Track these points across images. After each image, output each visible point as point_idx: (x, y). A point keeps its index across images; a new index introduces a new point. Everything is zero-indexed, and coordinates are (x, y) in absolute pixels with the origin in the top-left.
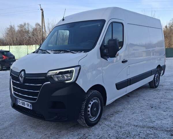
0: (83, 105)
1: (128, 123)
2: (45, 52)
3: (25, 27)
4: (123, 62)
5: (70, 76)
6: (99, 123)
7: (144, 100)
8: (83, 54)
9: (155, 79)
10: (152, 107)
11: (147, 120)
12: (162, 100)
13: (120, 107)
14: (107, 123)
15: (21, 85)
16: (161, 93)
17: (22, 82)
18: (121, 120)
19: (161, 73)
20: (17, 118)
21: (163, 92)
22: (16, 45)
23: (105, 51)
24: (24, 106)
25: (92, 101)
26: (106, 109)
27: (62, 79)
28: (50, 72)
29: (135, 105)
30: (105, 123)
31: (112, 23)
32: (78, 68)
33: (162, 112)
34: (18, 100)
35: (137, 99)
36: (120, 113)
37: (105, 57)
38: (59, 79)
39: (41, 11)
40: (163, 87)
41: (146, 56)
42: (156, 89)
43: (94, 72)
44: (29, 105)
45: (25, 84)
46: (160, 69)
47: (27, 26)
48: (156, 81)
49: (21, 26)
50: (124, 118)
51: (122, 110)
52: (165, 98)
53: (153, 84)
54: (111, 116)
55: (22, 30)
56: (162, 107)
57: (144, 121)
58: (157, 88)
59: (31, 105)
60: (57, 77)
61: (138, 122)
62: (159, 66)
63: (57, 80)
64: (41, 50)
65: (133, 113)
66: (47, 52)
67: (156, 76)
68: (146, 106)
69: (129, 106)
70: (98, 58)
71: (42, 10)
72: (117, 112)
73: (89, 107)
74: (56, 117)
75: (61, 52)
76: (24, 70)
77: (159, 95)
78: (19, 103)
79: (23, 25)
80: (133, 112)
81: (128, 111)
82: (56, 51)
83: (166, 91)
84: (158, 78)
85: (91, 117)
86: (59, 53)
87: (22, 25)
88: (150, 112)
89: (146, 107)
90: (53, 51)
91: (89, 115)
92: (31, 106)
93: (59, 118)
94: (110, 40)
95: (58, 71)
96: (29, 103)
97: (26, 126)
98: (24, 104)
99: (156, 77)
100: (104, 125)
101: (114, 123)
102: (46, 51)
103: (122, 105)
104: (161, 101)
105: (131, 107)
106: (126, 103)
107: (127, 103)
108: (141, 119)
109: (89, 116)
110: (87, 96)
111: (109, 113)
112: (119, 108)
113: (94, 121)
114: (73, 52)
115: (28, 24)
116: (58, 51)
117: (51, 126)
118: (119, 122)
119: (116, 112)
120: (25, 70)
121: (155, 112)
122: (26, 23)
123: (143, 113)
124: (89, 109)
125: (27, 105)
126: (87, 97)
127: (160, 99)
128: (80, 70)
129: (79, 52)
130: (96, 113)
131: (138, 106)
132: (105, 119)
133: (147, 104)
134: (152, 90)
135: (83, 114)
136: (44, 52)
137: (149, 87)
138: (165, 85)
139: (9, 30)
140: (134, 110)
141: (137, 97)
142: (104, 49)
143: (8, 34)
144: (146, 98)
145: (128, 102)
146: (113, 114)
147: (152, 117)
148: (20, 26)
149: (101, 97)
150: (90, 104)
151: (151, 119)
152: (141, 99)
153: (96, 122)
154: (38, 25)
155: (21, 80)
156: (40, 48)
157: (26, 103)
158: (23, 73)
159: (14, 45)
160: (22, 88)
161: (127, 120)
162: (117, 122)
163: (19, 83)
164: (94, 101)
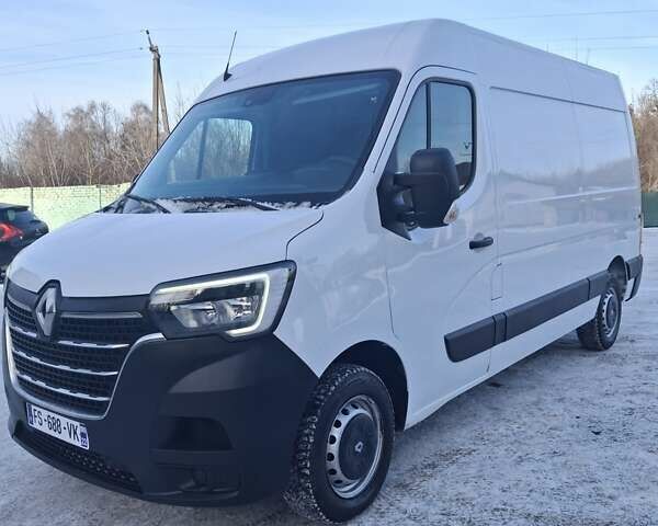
0: (307, 431)
1: (500, 506)
2: (151, 205)
3: (93, 117)
4: (473, 245)
5: (248, 308)
6: (376, 504)
7: (561, 400)
8: (305, 212)
9: (604, 315)
10: (597, 433)
11: (580, 490)
12: (637, 400)
13: (464, 432)
14: (409, 503)
15: (44, 344)
16: (629, 369)
17: (47, 332)
18: (468, 491)
19: (624, 291)
20: (32, 483)
21: (637, 367)
22: (57, 185)
23: (400, 200)
24: (56, 435)
25: (346, 412)
26: (407, 443)
27: (215, 321)
28: (162, 291)
29: (524, 424)
30: (403, 506)
31: (427, 83)
32: (285, 272)
33: (642, 454)
34: (33, 407)
35: (534, 399)
36: (463, 459)
37: (400, 224)
38: (205, 321)
39: (152, 55)
40: (635, 344)
41: (558, 224)
42: (608, 352)
43: (354, 289)
44: (75, 433)
45: (61, 342)
46: (623, 272)
47: (100, 114)
48: (605, 322)
49: (78, 115)
50: (483, 484)
51: (473, 447)
52: (648, 393)
53: (594, 336)
54: (429, 471)
55: (80, 130)
56: (637, 431)
57: (568, 494)
58: (612, 351)
59: (84, 430)
60: (194, 311)
61: (544, 499)
62: (618, 261)
63: (193, 324)
64: (136, 198)
65: (521, 460)
66: (158, 205)
67: (606, 301)
68: (573, 426)
69: (502, 430)
70: (370, 230)
71: (153, 50)
72: (450, 456)
73: (333, 440)
74: (191, 483)
75: (215, 206)
76: (54, 284)
77: (621, 380)
78: (37, 419)
79: (85, 110)
80: (519, 454)
81: (496, 450)
82: (195, 201)
83: (646, 363)
84: (615, 310)
85: (339, 482)
86: (204, 210)
87: (82, 111)
88: (592, 455)
89: (570, 430)
90: (183, 204)
91: (333, 472)
92: (83, 435)
93: (203, 489)
94: (418, 154)
95: (200, 287)
96: (76, 424)
97: (69, 516)
98: (55, 425)
99: (605, 308)
100: (398, 516)
101: (441, 504)
102: (154, 204)
103: (471, 422)
104: (632, 406)
105: (509, 432)
106: (487, 416)
107: (493, 414)
108: (553, 485)
109: (333, 478)
110: (323, 391)
111: (419, 460)
112: (460, 437)
113: (356, 497)
114: (266, 204)
115: (104, 106)
116: (203, 201)
117: (175, 516)
118: (461, 500)
119: (445, 457)
120: (58, 282)
121: (610, 452)
122: (98, 102)
123: (562, 459)
124: (334, 448)
125: (69, 430)
126: (325, 394)
127: (629, 398)
128: (291, 279)
129: (289, 204)
130: (362, 463)
131: (536, 426)
132: (403, 486)
133: (574, 421)
134: (590, 360)
135: (308, 472)
136: (146, 205)
137: (579, 344)
138: (642, 337)
139: (32, 128)
140: (525, 447)
141: (534, 388)
142: (397, 192)
143: (28, 144)
144: (568, 394)
145: (496, 409)
146: (433, 466)
147: (601, 474)
148: (72, 113)
149: (385, 393)
150: (338, 424)
151: (599, 485)
152: (549, 399)
153: (363, 500)
154: (142, 109)
155: (45, 323)
156: (132, 193)
157: (64, 421)
158: (51, 293)
159: (49, 184)
160: (48, 357)
161: (496, 492)
162: (451, 500)
163: (34, 335)
164: (353, 413)
